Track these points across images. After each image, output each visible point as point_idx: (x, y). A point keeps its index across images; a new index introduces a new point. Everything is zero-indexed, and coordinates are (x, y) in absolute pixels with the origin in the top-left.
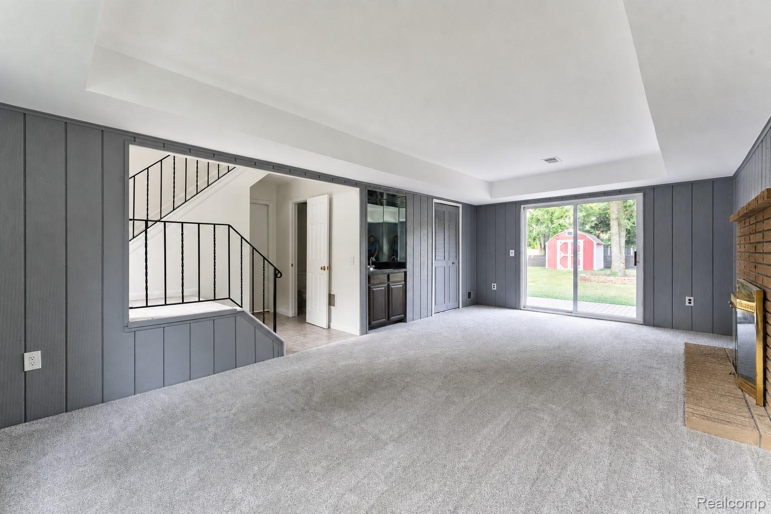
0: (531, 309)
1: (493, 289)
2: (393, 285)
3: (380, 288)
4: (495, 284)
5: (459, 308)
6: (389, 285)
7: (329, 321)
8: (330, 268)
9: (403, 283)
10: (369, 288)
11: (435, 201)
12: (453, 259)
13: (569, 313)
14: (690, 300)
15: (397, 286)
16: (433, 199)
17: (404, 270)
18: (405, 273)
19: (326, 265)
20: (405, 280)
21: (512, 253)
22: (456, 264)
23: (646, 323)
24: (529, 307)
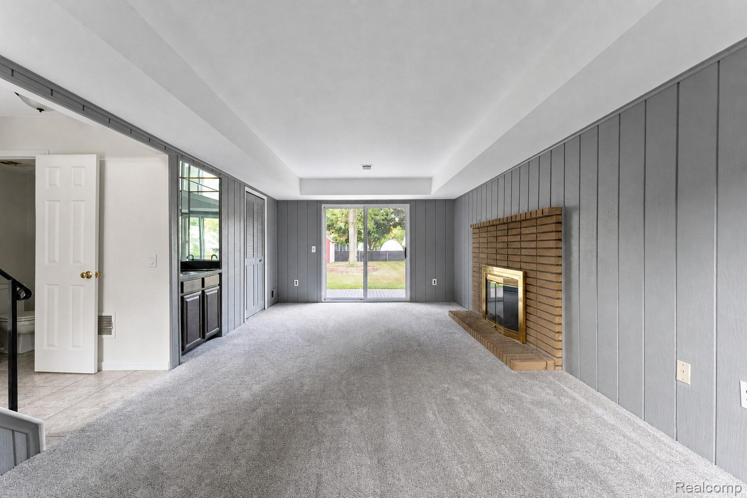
0: (330, 300)
1: (295, 285)
2: (208, 292)
3: (193, 298)
4: (297, 281)
5: (264, 309)
6: (203, 292)
7: (100, 360)
8: (100, 275)
9: (219, 287)
10: (182, 298)
11: (247, 189)
12: (260, 257)
13: (361, 300)
14: (435, 281)
15: (211, 292)
16: (244, 186)
17: (219, 271)
18: (220, 274)
19: (93, 270)
20: (220, 285)
21: (314, 249)
22: (263, 262)
23: (413, 300)
24: (329, 299)
